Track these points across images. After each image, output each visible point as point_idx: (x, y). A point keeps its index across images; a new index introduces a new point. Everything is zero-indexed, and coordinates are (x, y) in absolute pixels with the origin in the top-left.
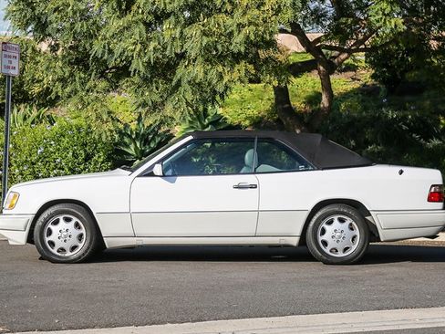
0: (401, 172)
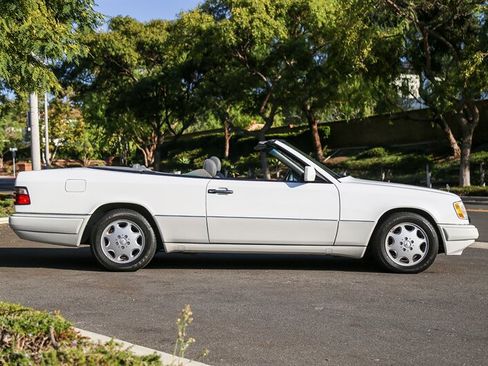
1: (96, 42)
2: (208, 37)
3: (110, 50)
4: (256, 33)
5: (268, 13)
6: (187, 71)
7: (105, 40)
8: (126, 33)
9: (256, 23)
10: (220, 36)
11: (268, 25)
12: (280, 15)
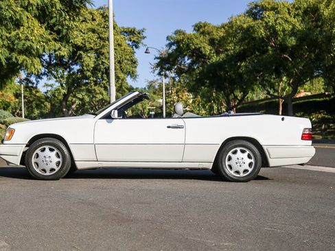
0: (283, 119)
1: (183, 40)
2: (248, 33)
3: (191, 45)
4: (278, 28)
5: (289, 13)
6: (241, 56)
7: (188, 39)
8: (203, 33)
9: (280, 21)
10: (254, 31)
11: (288, 22)
12: (298, 15)
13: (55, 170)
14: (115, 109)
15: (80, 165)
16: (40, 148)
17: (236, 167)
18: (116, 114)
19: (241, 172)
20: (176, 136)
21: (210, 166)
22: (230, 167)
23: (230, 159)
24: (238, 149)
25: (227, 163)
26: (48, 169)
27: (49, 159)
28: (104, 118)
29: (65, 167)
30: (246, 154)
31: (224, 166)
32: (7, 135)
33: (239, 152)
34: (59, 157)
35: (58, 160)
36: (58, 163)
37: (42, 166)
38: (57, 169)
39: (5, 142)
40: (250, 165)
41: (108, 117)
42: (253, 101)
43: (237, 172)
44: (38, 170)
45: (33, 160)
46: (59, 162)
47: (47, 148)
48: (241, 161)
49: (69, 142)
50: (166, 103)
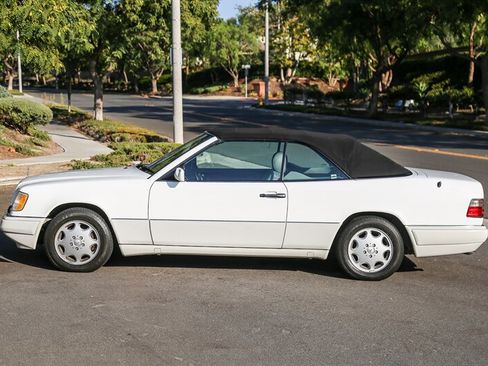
13: (89, 257)
14: (181, 165)
15: (127, 250)
16: (68, 224)
17: (363, 258)
18: (181, 174)
19: (372, 265)
20: (274, 210)
21: (324, 255)
22: (356, 257)
23: (355, 245)
24: (369, 231)
25: (351, 251)
26: (78, 255)
27: (80, 241)
28: (163, 179)
29: (105, 253)
30: (380, 239)
31: (346, 257)
32: (17, 201)
33: (369, 235)
34: (95, 237)
35: (93, 242)
36: (94, 247)
37: (70, 250)
38: (92, 256)
39: (14, 213)
40: (386, 254)
41: (170, 178)
42: (424, 54)
43: (366, 265)
44: (63, 258)
45: (57, 242)
46: (96, 245)
47: (77, 223)
48: (372, 249)
49: (110, 217)
50: (271, 48)
